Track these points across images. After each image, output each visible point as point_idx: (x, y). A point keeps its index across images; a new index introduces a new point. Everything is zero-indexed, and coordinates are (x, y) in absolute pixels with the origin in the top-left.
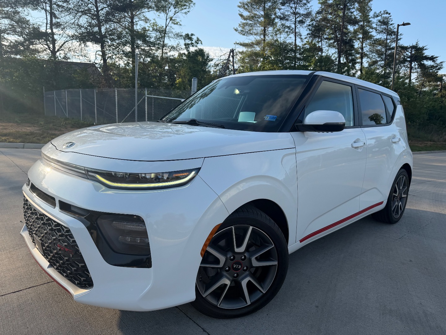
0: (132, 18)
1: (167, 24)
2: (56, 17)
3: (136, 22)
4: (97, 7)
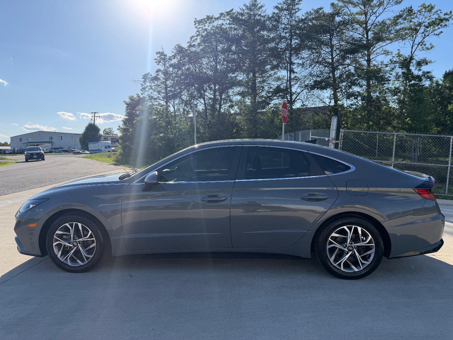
0: (369, 56)
1: (413, 52)
2: (294, 72)
3: (373, 58)
4: (332, 55)
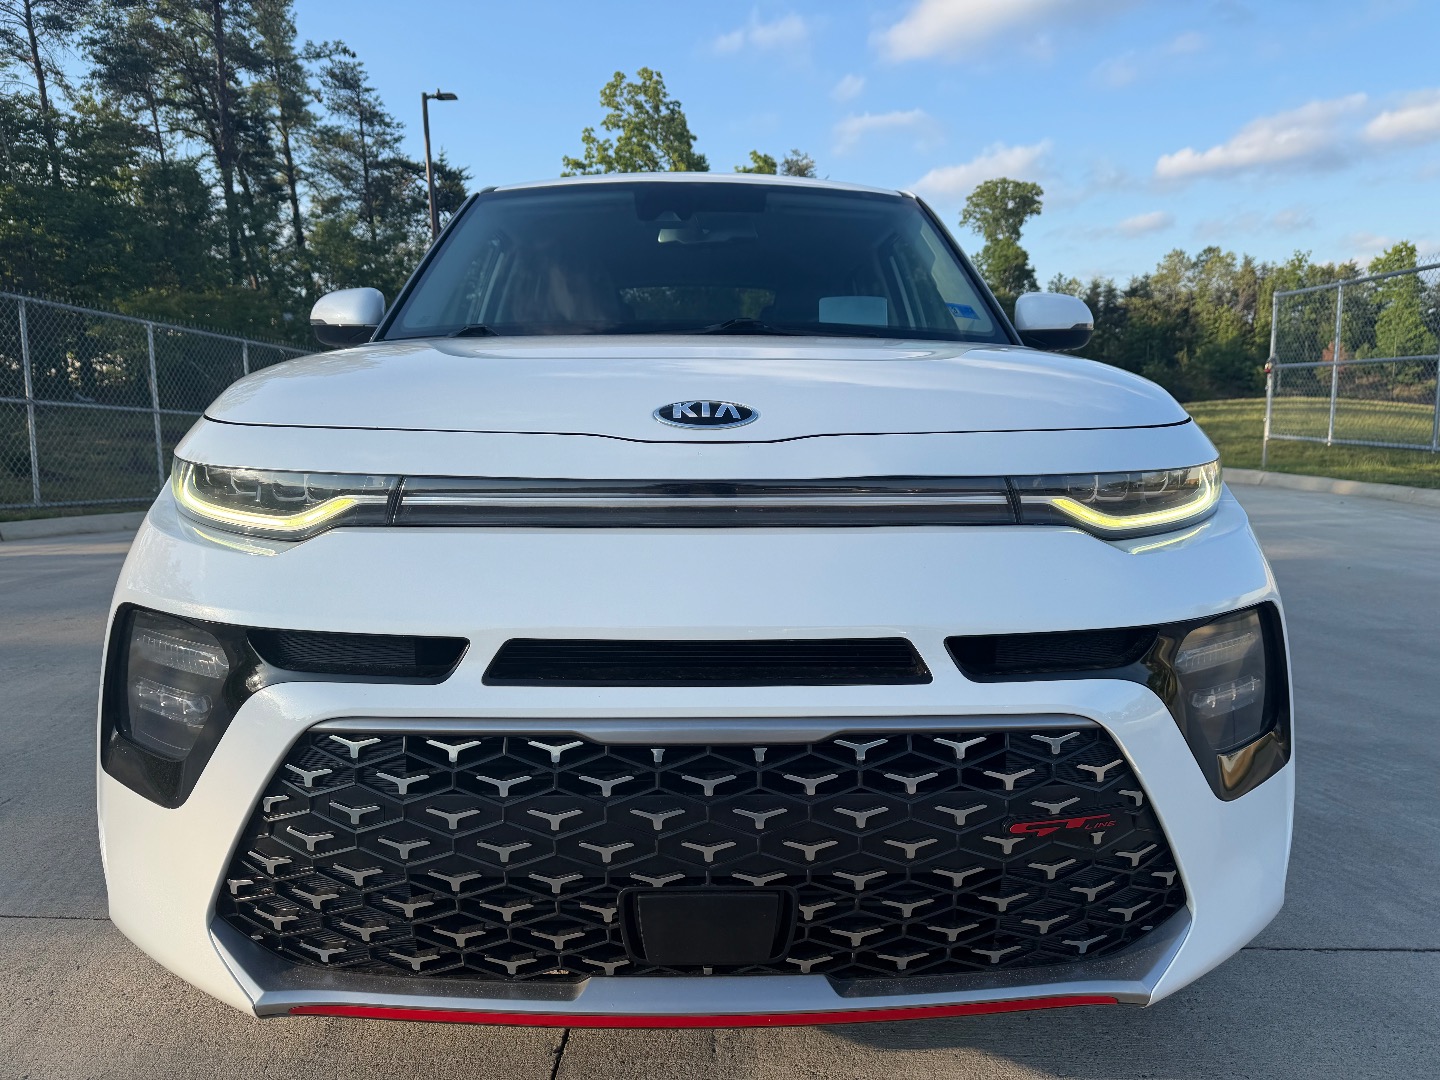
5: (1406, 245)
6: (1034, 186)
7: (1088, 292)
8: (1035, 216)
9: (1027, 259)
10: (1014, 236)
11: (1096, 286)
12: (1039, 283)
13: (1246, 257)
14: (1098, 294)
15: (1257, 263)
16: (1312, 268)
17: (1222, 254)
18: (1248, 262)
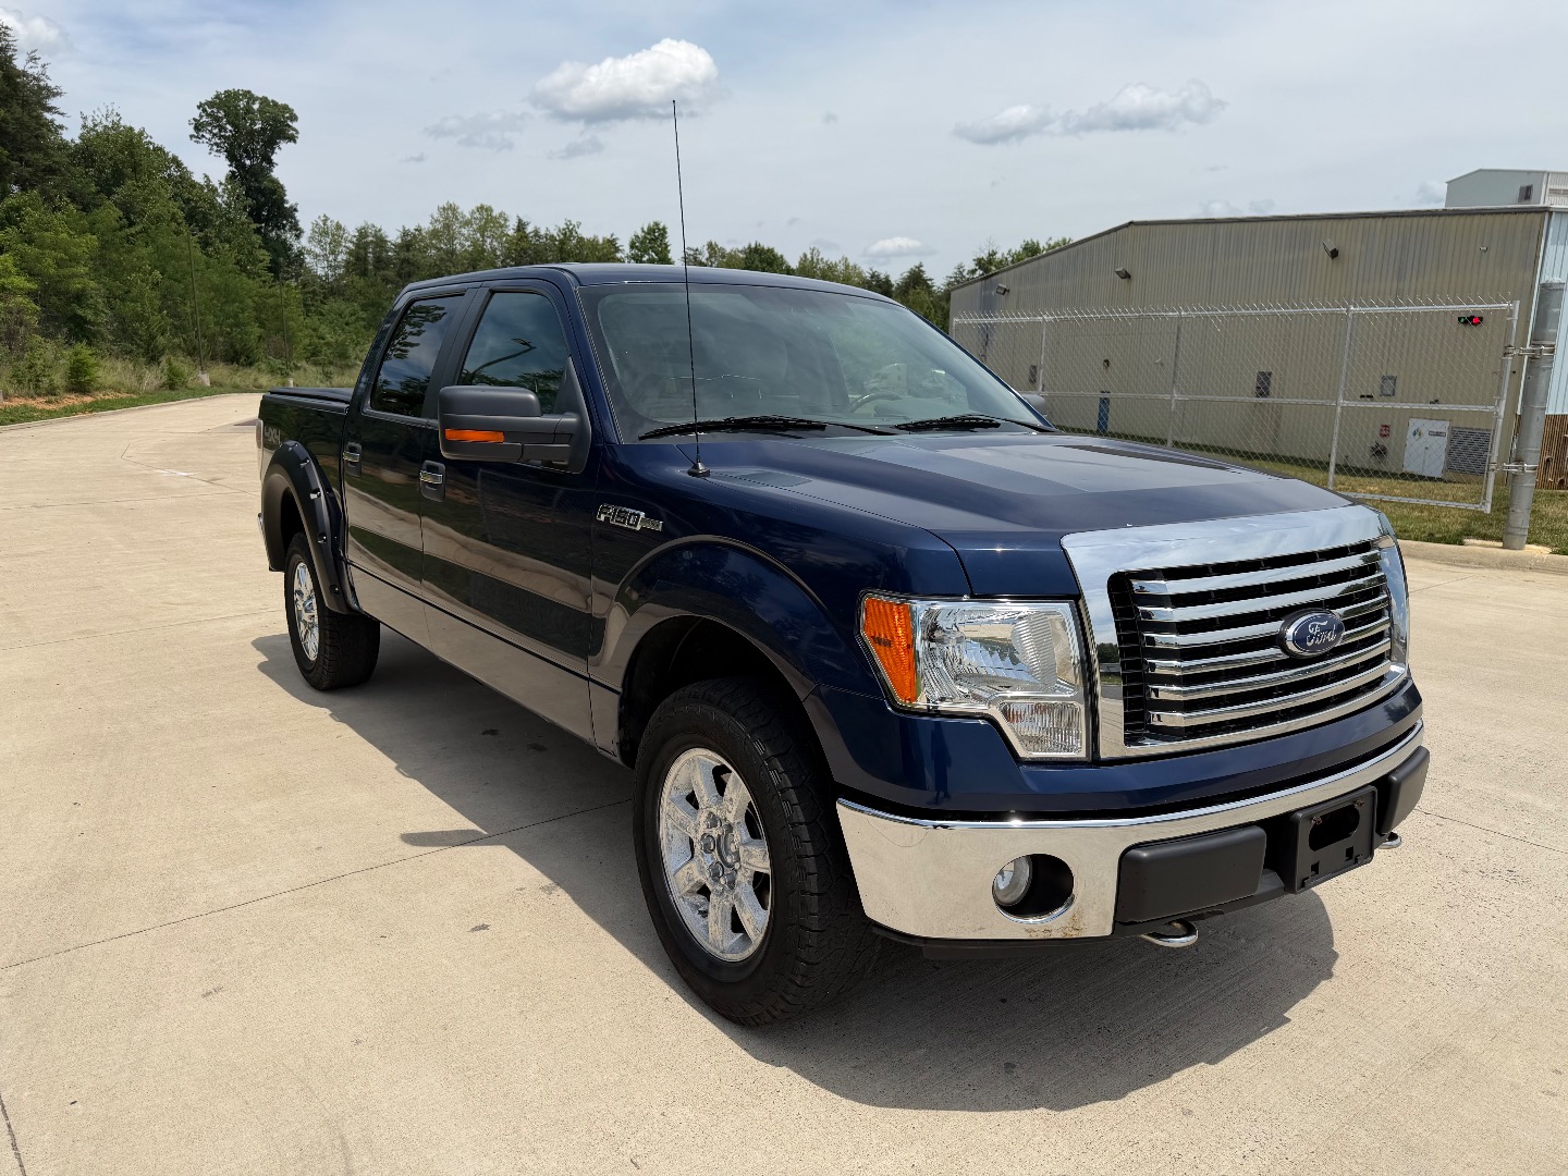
5: (657, 224)
6: (286, 108)
7: (354, 239)
8: (292, 144)
9: (285, 195)
10: (264, 164)
11: (362, 233)
12: (301, 225)
13: (520, 221)
14: (368, 244)
15: (529, 229)
16: (581, 239)
17: (494, 214)
18: (521, 226)
